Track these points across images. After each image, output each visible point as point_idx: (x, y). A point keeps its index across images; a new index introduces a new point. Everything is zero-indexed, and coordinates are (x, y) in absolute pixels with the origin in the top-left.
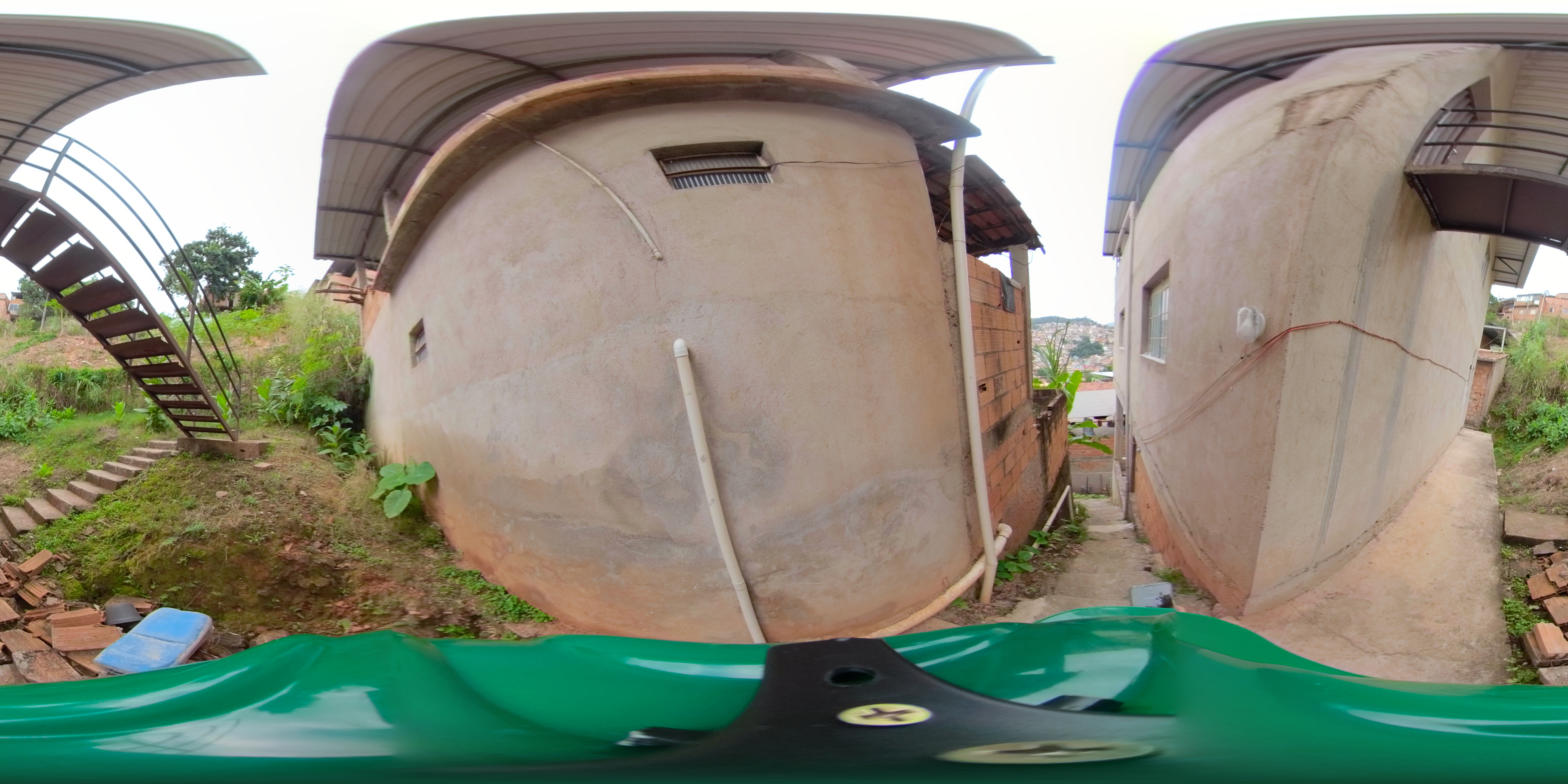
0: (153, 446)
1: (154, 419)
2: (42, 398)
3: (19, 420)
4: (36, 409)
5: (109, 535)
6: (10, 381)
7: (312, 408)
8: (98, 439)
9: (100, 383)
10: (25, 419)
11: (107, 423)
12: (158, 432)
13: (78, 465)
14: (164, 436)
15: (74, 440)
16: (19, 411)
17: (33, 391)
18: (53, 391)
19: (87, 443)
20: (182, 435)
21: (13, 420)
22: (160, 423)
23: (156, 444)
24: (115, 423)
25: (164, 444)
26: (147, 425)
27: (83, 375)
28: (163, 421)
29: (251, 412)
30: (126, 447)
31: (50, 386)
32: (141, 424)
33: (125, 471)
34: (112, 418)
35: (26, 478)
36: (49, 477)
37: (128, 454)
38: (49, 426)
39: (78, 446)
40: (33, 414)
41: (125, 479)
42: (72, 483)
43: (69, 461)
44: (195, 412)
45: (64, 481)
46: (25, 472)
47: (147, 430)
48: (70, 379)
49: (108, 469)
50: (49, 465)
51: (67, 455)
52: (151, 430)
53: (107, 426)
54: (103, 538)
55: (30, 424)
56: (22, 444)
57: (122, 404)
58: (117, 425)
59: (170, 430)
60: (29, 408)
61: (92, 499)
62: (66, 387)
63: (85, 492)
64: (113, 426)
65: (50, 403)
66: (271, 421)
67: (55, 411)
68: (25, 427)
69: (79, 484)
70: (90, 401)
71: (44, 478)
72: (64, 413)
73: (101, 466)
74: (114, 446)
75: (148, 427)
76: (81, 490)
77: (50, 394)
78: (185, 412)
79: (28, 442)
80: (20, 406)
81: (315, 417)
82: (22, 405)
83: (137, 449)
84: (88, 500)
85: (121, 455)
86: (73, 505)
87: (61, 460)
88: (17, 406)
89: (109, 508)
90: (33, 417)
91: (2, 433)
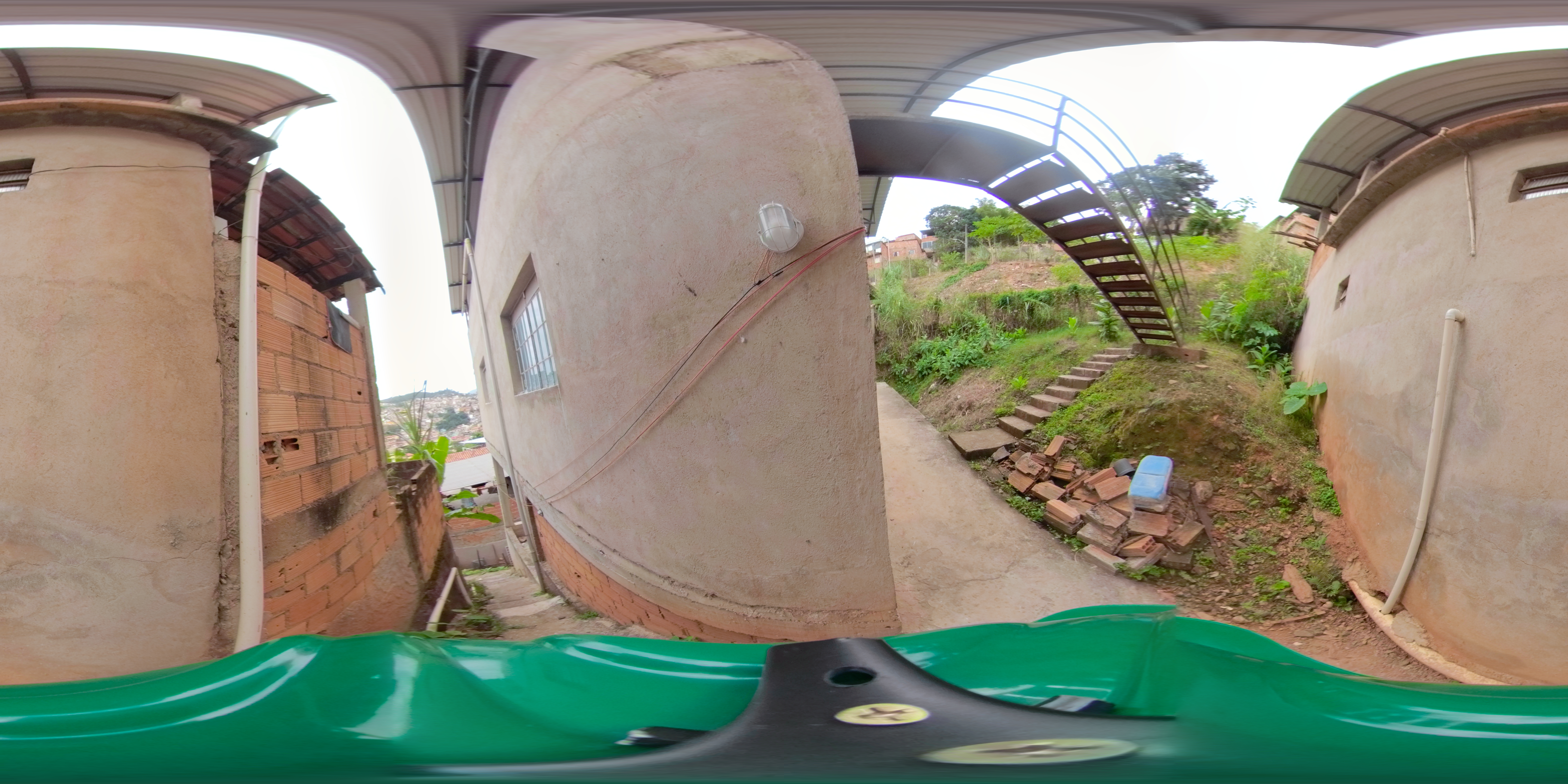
0: (1109, 352)
1: (1107, 330)
2: (991, 323)
3: (975, 347)
4: (990, 334)
6: (954, 312)
7: (1249, 330)
8: (1059, 351)
9: (1048, 302)
10: (980, 345)
11: (1062, 337)
12: (1113, 340)
13: (1048, 374)
14: (1118, 343)
15: (1036, 354)
16: (971, 339)
17: (982, 318)
18: (1001, 315)
19: (1049, 355)
20: (1136, 341)
21: (969, 347)
22: (1114, 333)
23: (1112, 351)
24: (1071, 336)
25: (1119, 349)
26: (1101, 336)
27: (1029, 296)
28: (1118, 330)
30: (1086, 354)
31: (998, 311)
32: (1096, 336)
33: (1091, 373)
34: (1067, 333)
35: (1003, 394)
36: (1025, 387)
37: (1089, 360)
38: (1005, 348)
39: (1041, 359)
42: (1048, 386)
43: (1038, 372)
44: (1149, 321)
45: (1041, 388)
47: (1101, 341)
48: (1016, 302)
49: (1075, 373)
50: (1023, 377)
51: (1034, 367)
52: (1105, 340)
53: (1062, 339)
55: (987, 349)
56: (983, 369)
57: (1074, 320)
58: (1073, 337)
59: (1125, 337)
60: (982, 334)
62: (1013, 309)
64: (1068, 339)
65: (1001, 326)
67: (1007, 333)
68: (982, 352)
69: (1055, 388)
70: (1040, 319)
71: (1021, 389)
72: (1015, 334)
73: (1068, 371)
74: (1075, 355)
75: (1102, 338)
77: (999, 318)
78: (1140, 321)
79: (988, 365)
80: (972, 334)
82: (974, 333)
83: (1096, 356)
85: (1084, 361)
88: (969, 335)
90: (988, 343)
91: (961, 362)
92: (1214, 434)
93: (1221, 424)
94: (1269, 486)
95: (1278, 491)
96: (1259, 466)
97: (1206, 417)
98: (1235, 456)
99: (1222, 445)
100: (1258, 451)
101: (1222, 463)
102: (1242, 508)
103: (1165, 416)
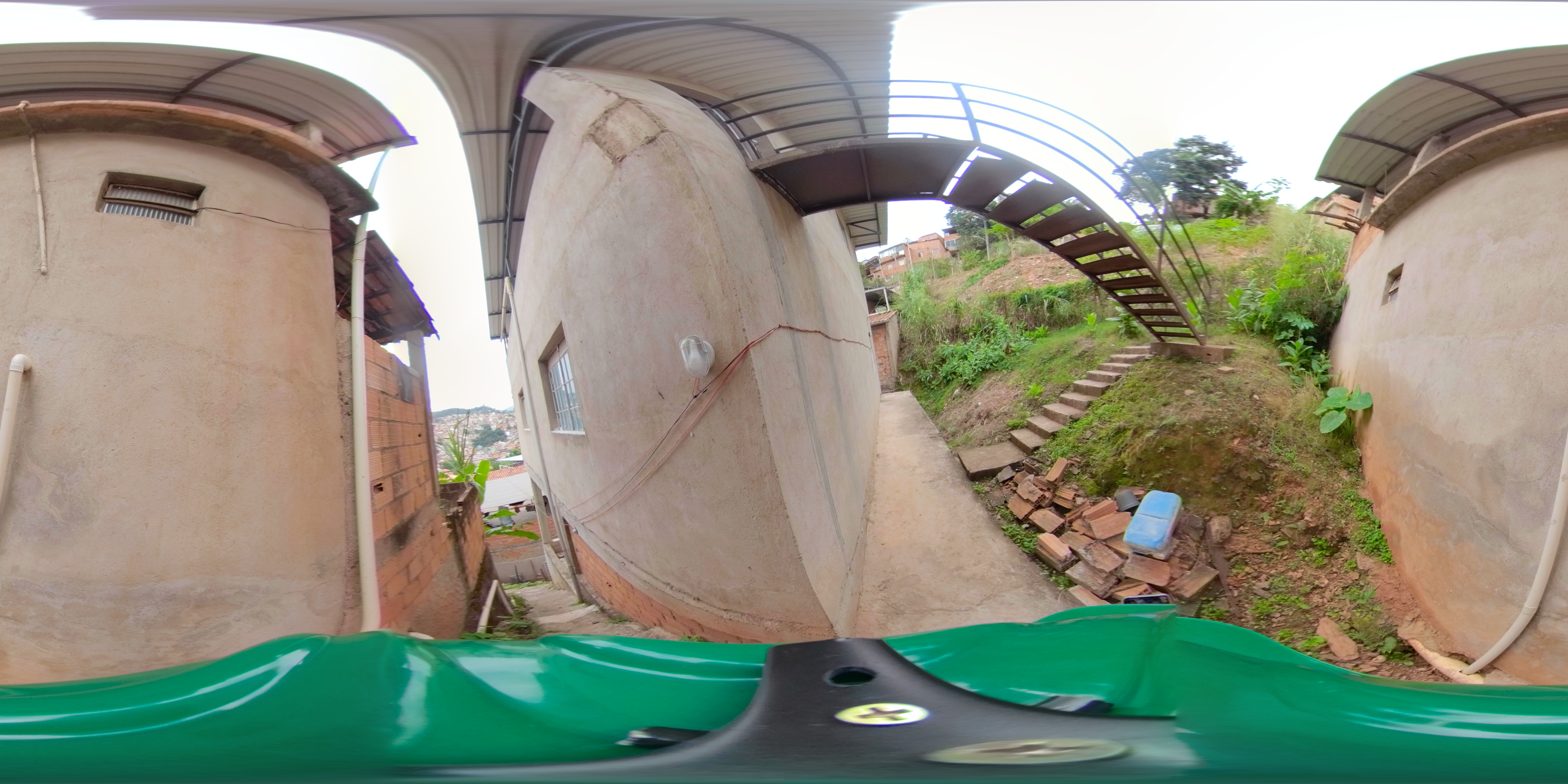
0: (1128, 352)
1: (1126, 327)
2: (1011, 323)
3: (996, 350)
4: (1010, 335)
5: (1105, 435)
6: (975, 314)
7: (1281, 321)
8: (1077, 351)
9: (1067, 297)
10: (1001, 347)
11: (1082, 335)
12: (1131, 338)
13: (1064, 379)
14: (1137, 342)
15: (1054, 356)
16: (992, 341)
17: (1002, 318)
18: (1021, 314)
19: (1067, 357)
20: (1155, 339)
21: (989, 351)
22: (1133, 329)
23: (1131, 350)
24: (1089, 334)
25: (1138, 349)
26: (1121, 332)
27: (1048, 293)
28: (1135, 327)
29: (1221, 319)
30: (1103, 355)
31: (1017, 310)
32: (1115, 332)
33: (1106, 378)
34: (1085, 330)
35: (1020, 402)
36: (1040, 394)
37: (1106, 362)
38: (1026, 348)
39: (1059, 361)
40: (1008, 340)
41: (1108, 384)
42: (1062, 395)
43: (1054, 377)
44: (1165, 318)
45: (1055, 396)
46: (1017, 396)
47: (1120, 338)
48: (1035, 299)
49: (1091, 377)
50: (1038, 384)
51: (1050, 371)
52: (1124, 337)
53: (1082, 338)
54: (1100, 439)
55: (1008, 351)
56: (1005, 371)
57: (1093, 316)
58: (1091, 335)
59: (1143, 336)
60: (1002, 336)
61: (1083, 407)
62: (1033, 307)
63: (1076, 402)
64: (1088, 337)
65: (1021, 326)
66: (1239, 329)
67: (1028, 332)
68: (1003, 354)
69: (1069, 396)
70: (1060, 316)
71: (1036, 397)
72: (1036, 332)
73: (1084, 376)
74: (1093, 356)
75: (1122, 334)
76: (1072, 401)
77: (1019, 317)
78: (1155, 318)
79: (1010, 368)
80: (992, 336)
81: (1282, 330)
82: (994, 335)
83: (1114, 356)
84: (1080, 409)
85: (1100, 363)
86: (1069, 415)
87: (1046, 377)
88: (990, 337)
89: (1100, 411)
90: (1008, 344)
91: (983, 366)
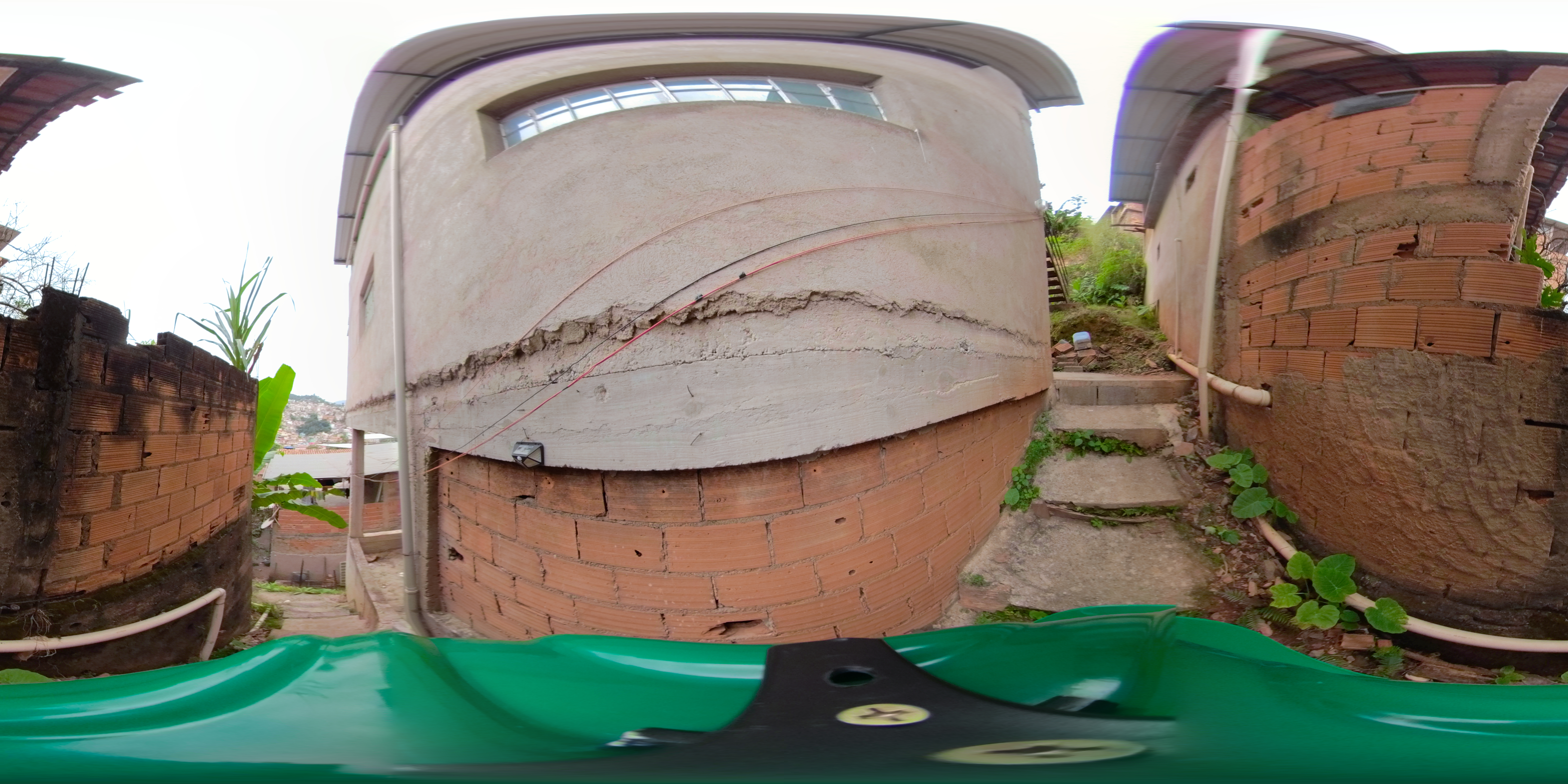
92: (1104, 326)
93: (1106, 320)
94: (1135, 340)
95: (1139, 340)
96: (1129, 334)
97: (1098, 319)
98: (1115, 333)
99: (1109, 330)
100: (1127, 329)
101: (1110, 338)
102: (1124, 351)
103: (1078, 321)
